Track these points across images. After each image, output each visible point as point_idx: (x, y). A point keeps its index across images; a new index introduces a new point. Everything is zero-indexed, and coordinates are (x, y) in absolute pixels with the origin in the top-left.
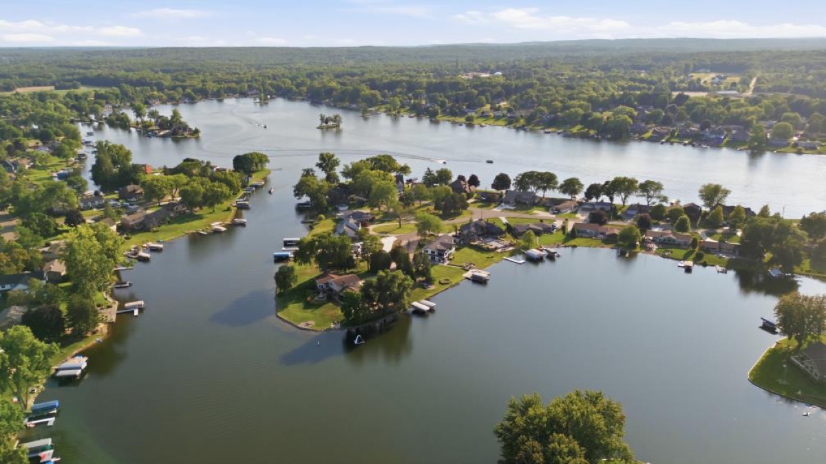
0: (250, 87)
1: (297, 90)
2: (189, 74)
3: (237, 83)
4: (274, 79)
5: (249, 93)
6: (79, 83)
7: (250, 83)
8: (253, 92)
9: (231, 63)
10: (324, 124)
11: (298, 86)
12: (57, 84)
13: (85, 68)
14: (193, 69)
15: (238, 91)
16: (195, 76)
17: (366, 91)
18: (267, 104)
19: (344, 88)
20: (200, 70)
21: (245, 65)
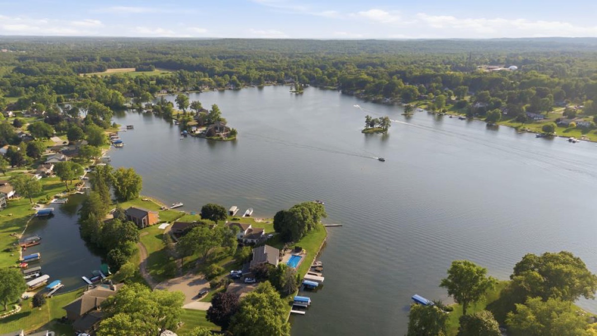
0: (286, 75)
1: (329, 80)
2: (237, 61)
3: (276, 71)
4: (306, 67)
5: (286, 81)
6: (154, 66)
7: (286, 71)
8: (289, 81)
9: (270, 52)
10: (370, 127)
11: (330, 76)
12: (137, 67)
13: (165, 54)
14: (241, 57)
15: (276, 79)
16: (243, 62)
17: (402, 85)
18: (301, 93)
19: (377, 81)
20: (247, 57)
21: (281, 53)
